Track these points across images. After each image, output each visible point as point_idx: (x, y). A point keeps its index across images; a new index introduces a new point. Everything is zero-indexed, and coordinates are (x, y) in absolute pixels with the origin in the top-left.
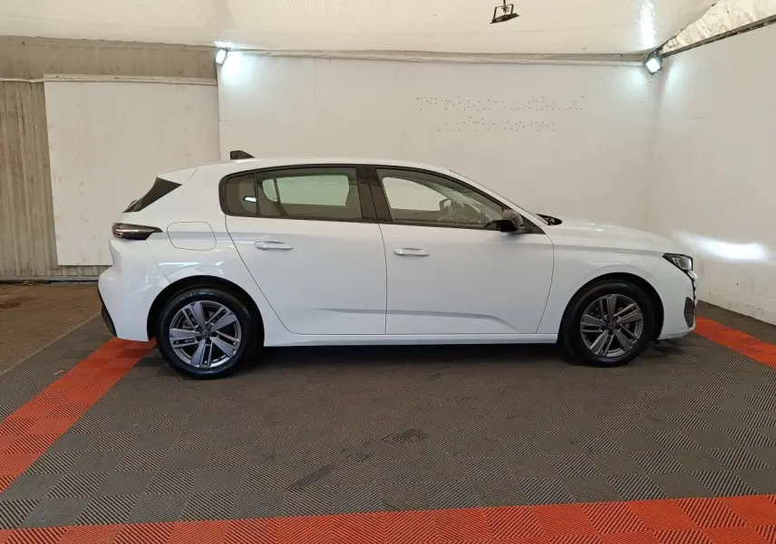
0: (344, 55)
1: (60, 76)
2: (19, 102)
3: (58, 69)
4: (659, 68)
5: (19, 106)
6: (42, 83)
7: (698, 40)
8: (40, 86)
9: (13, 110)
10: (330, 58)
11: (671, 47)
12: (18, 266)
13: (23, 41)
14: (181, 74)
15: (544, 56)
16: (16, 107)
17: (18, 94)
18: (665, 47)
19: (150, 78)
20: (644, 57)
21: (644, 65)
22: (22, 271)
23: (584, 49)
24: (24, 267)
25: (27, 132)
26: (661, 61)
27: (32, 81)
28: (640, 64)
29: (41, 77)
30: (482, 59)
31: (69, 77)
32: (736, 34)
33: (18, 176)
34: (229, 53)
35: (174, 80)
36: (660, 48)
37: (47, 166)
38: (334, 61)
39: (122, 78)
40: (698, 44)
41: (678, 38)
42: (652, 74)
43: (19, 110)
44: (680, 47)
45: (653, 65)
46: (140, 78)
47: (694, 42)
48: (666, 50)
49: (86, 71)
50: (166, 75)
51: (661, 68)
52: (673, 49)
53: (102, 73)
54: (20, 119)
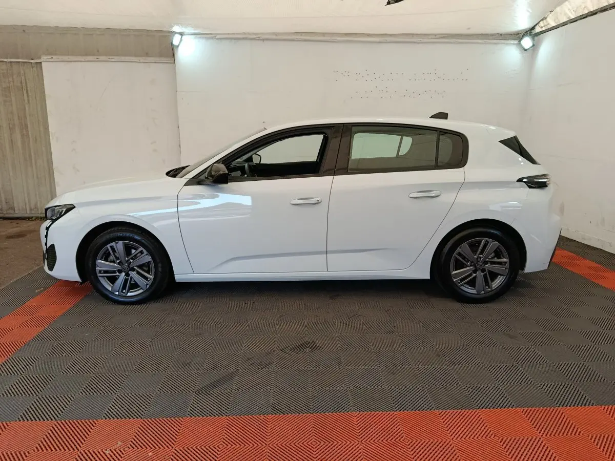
0: (274, 37)
1: (54, 57)
2: (23, 78)
3: (52, 52)
4: (531, 45)
5: (24, 81)
6: (41, 63)
7: (565, 20)
8: (39, 65)
9: (19, 84)
10: (263, 40)
11: (542, 27)
12: (28, 206)
13: (24, 29)
14: (147, 55)
15: (438, 36)
16: (21, 83)
17: (22, 72)
18: (537, 27)
19: (123, 58)
20: (518, 36)
21: (519, 44)
22: (31, 210)
23: (469, 28)
24: (33, 207)
25: (30, 102)
26: (533, 39)
27: (32, 61)
28: (516, 42)
29: (40, 58)
30: (386, 38)
31: (61, 58)
32: (596, 13)
33: (25, 136)
34: (184, 37)
35: (142, 59)
36: (533, 28)
37: (46, 128)
38: (265, 42)
39: (101, 58)
40: (564, 24)
41: (548, 19)
42: (526, 50)
43: (24, 84)
44: (550, 26)
45: (527, 42)
46: (116, 58)
47: (561, 22)
48: (538, 30)
49: (73, 54)
50: (136, 56)
51: (534, 45)
52: (544, 29)
53: (86, 55)
54: (25, 92)
